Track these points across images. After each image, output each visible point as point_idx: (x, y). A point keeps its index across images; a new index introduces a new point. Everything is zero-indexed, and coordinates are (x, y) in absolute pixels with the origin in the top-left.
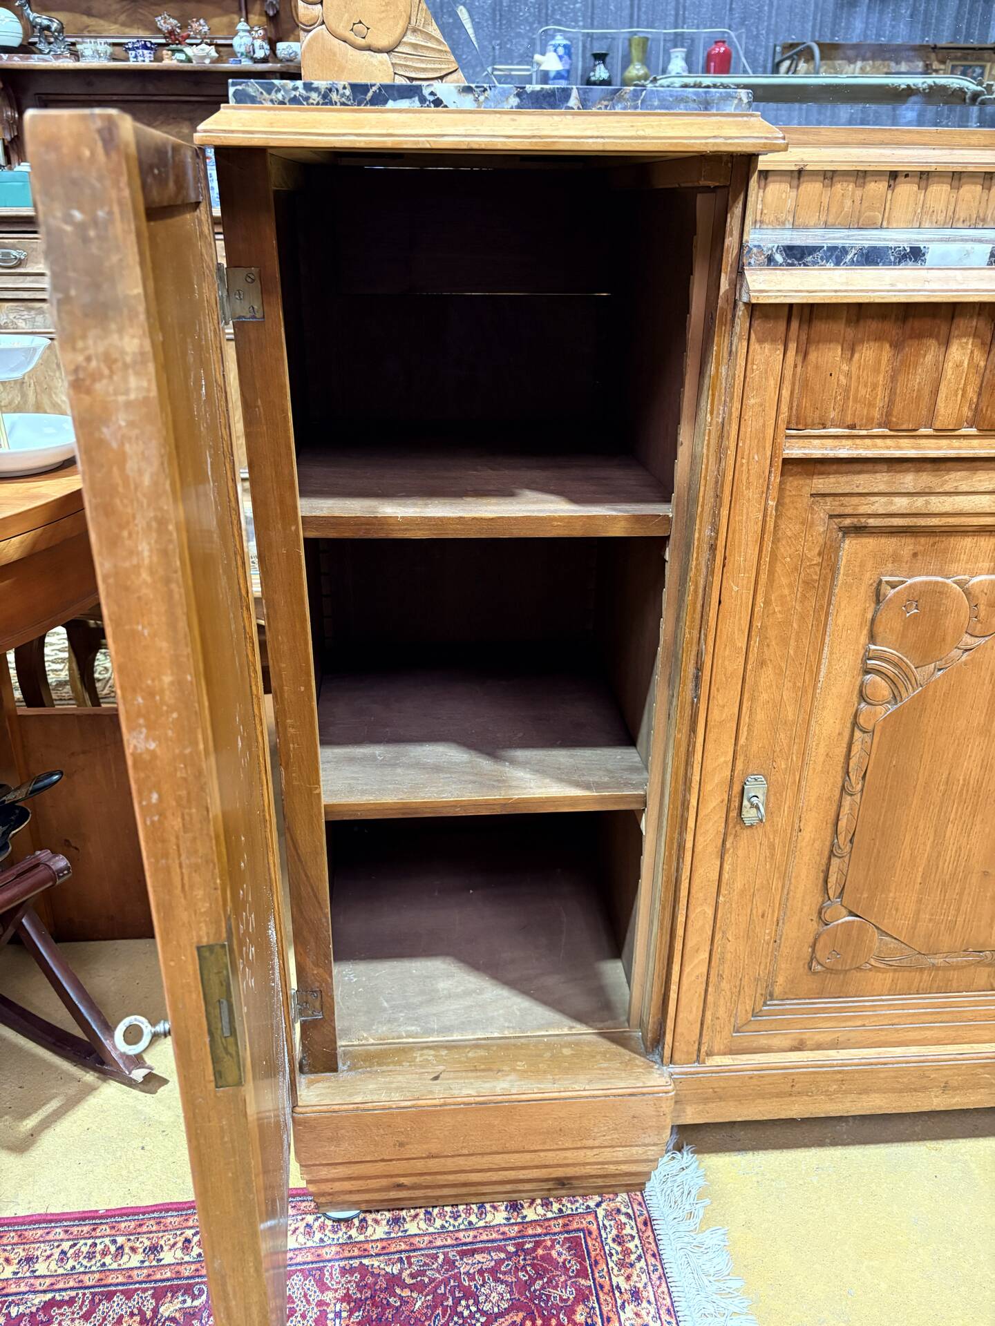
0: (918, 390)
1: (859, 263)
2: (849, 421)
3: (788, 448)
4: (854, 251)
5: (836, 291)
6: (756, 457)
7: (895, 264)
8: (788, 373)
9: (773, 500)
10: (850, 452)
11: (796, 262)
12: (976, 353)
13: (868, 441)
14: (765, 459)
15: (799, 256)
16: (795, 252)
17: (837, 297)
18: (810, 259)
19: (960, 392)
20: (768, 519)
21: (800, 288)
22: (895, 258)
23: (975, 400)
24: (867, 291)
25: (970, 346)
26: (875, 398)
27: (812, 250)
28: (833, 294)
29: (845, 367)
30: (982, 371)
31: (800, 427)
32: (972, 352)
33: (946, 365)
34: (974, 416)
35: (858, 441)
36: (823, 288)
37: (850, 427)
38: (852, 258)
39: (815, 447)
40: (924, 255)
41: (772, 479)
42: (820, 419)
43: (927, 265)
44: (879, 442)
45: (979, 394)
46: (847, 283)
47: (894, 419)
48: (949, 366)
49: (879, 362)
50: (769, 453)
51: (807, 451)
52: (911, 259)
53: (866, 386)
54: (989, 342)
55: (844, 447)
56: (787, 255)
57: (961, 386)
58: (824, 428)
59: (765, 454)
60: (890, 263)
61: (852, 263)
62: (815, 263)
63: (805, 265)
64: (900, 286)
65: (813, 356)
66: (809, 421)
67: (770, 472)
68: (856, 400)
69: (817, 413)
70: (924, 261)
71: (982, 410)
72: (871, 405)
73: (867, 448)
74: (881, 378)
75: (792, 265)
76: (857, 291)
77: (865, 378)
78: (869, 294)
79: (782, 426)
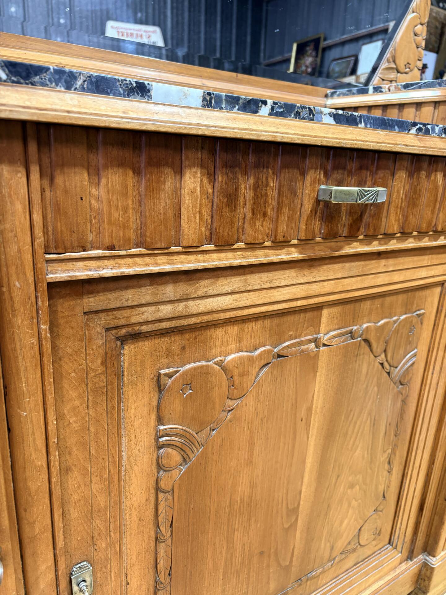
0: (164, 214)
1: (90, 91)
2: (107, 241)
3: (51, 272)
4: (82, 78)
5: (69, 112)
6: (17, 284)
7: (124, 96)
8: (36, 197)
9: (45, 324)
10: (114, 271)
11: (22, 81)
12: (205, 181)
13: (129, 260)
14: (28, 285)
15: (24, 74)
16: (20, 70)
17: (70, 118)
18: (37, 79)
19: (198, 215)
20: (44, 342)
21: (28, 104)
22: (124, 90)
23: (209, 221)
24: (102, 115)
25: (199, 175)
26: (128, 221)
27: (39, 70)
28: (66, 114)
29: (94, 192)
30: (211, 197)
31: (60, 250)
32: (202, 181)
33: (183, 192)
34: (211, 234)
35: (120, 261)
36: (54, 107)
37: (108, 248)
38: (82, 85)
39: (79, 270)
40: (149, 91)
41: (40, 304)
42: (79, 242)
43: (153, 100)
44: (138, 260)
45: (212, 217)
46: (79, 106)
47: (148, 240)
48: (186, 192)
49: (126, 186)
50: (31, 279)
51: (71, 274)
52: (138, 94)
53: (117, 209)
54: (212, 173)
55: (107, 267)
56: (10, 71)
57: (198, 210)
58: (84, 250)
59: (27, 280)
60: (120, 95)
61: (83, 89)
62: (43, 84)
63: (32, 84)
64: (132, 115)
65: (59, 180)
66: (68, 244)
67: (36, 297)
68: (110, 223)
69: (75, 235)
70: (150, 97)
71: (216, 229)
72: (125, 227)
73: (129, 266)
74: (130, 202)
75: (18, 82)
76: (91, 114)
77: (116, 202)
78: (104, 118)
79: (40, 251)
